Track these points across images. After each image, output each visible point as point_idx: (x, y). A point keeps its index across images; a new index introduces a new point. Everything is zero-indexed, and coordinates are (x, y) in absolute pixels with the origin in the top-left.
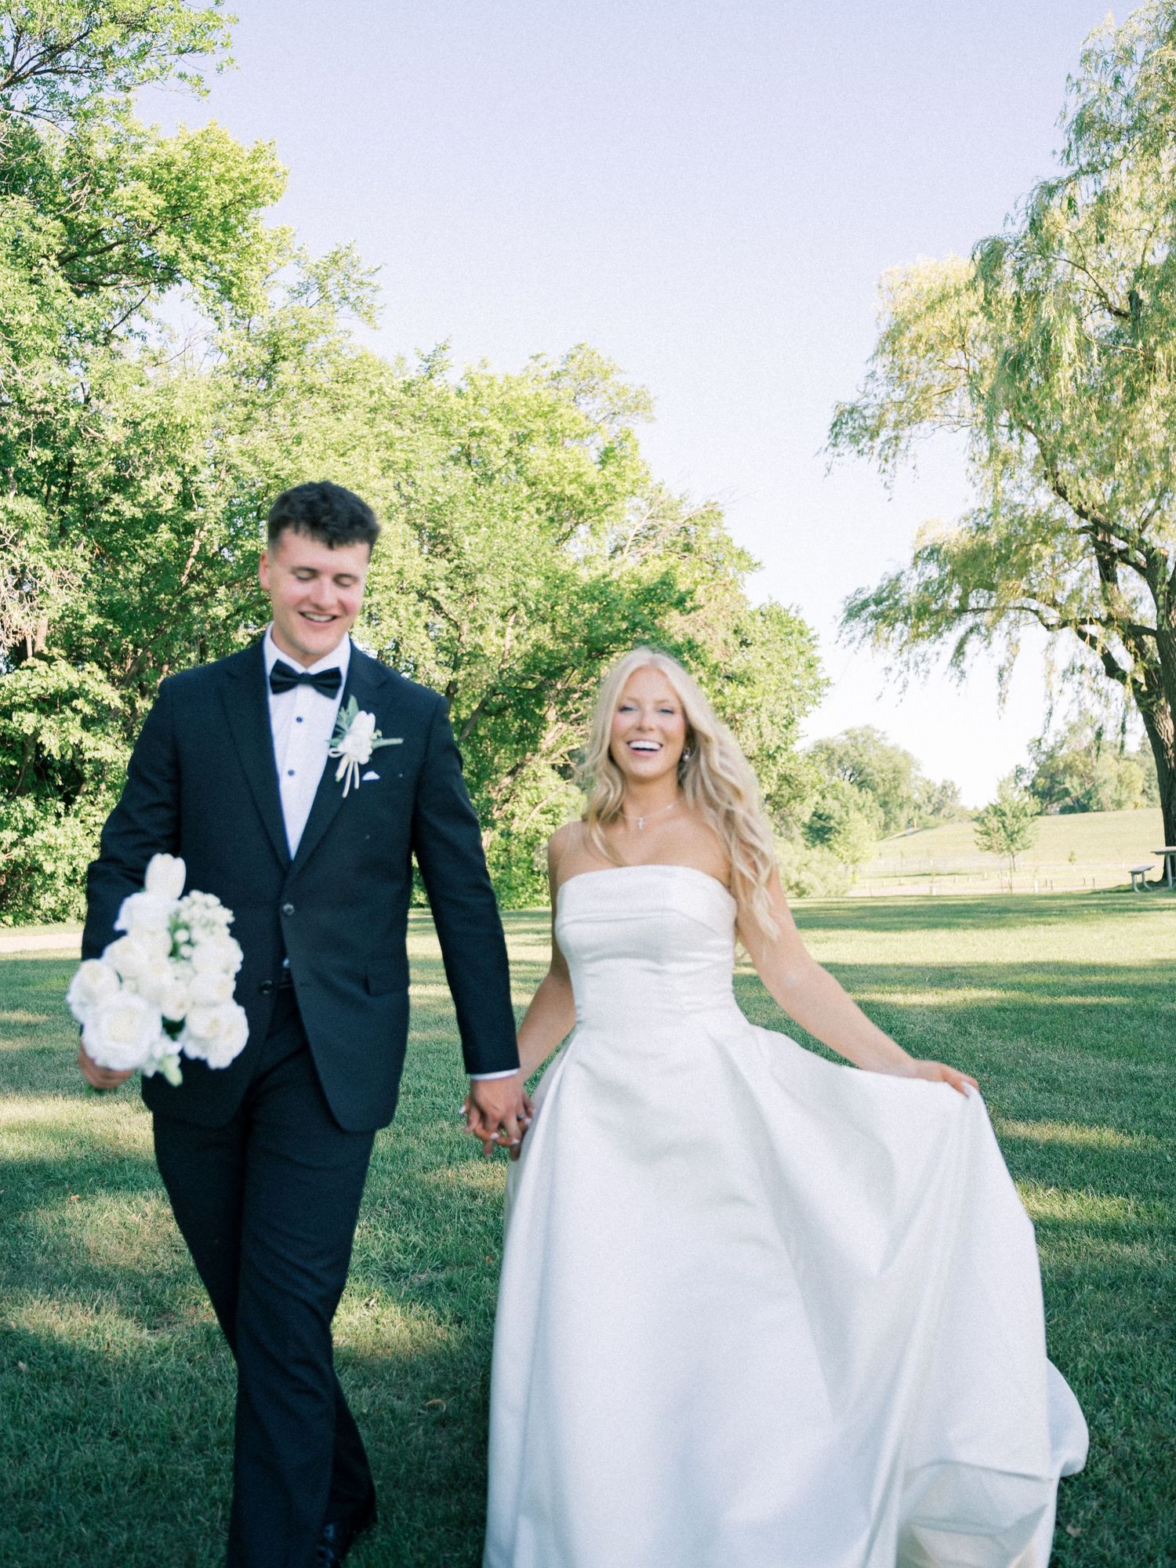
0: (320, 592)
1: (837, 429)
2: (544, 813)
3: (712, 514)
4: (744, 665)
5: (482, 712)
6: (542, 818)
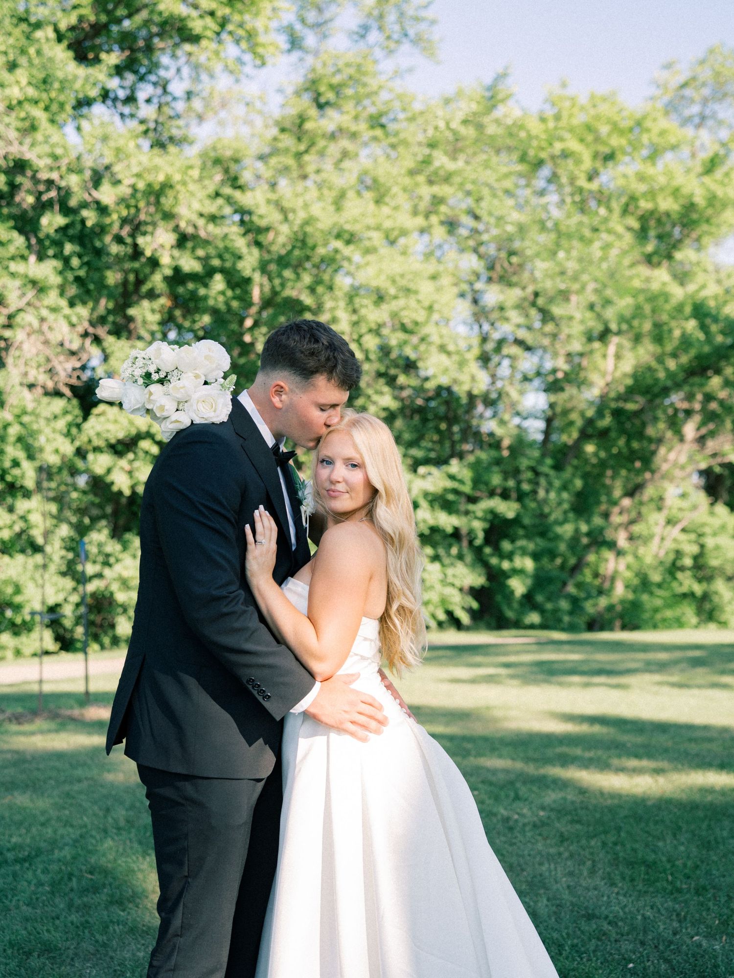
5: (584, 437)
6: (685, 537)
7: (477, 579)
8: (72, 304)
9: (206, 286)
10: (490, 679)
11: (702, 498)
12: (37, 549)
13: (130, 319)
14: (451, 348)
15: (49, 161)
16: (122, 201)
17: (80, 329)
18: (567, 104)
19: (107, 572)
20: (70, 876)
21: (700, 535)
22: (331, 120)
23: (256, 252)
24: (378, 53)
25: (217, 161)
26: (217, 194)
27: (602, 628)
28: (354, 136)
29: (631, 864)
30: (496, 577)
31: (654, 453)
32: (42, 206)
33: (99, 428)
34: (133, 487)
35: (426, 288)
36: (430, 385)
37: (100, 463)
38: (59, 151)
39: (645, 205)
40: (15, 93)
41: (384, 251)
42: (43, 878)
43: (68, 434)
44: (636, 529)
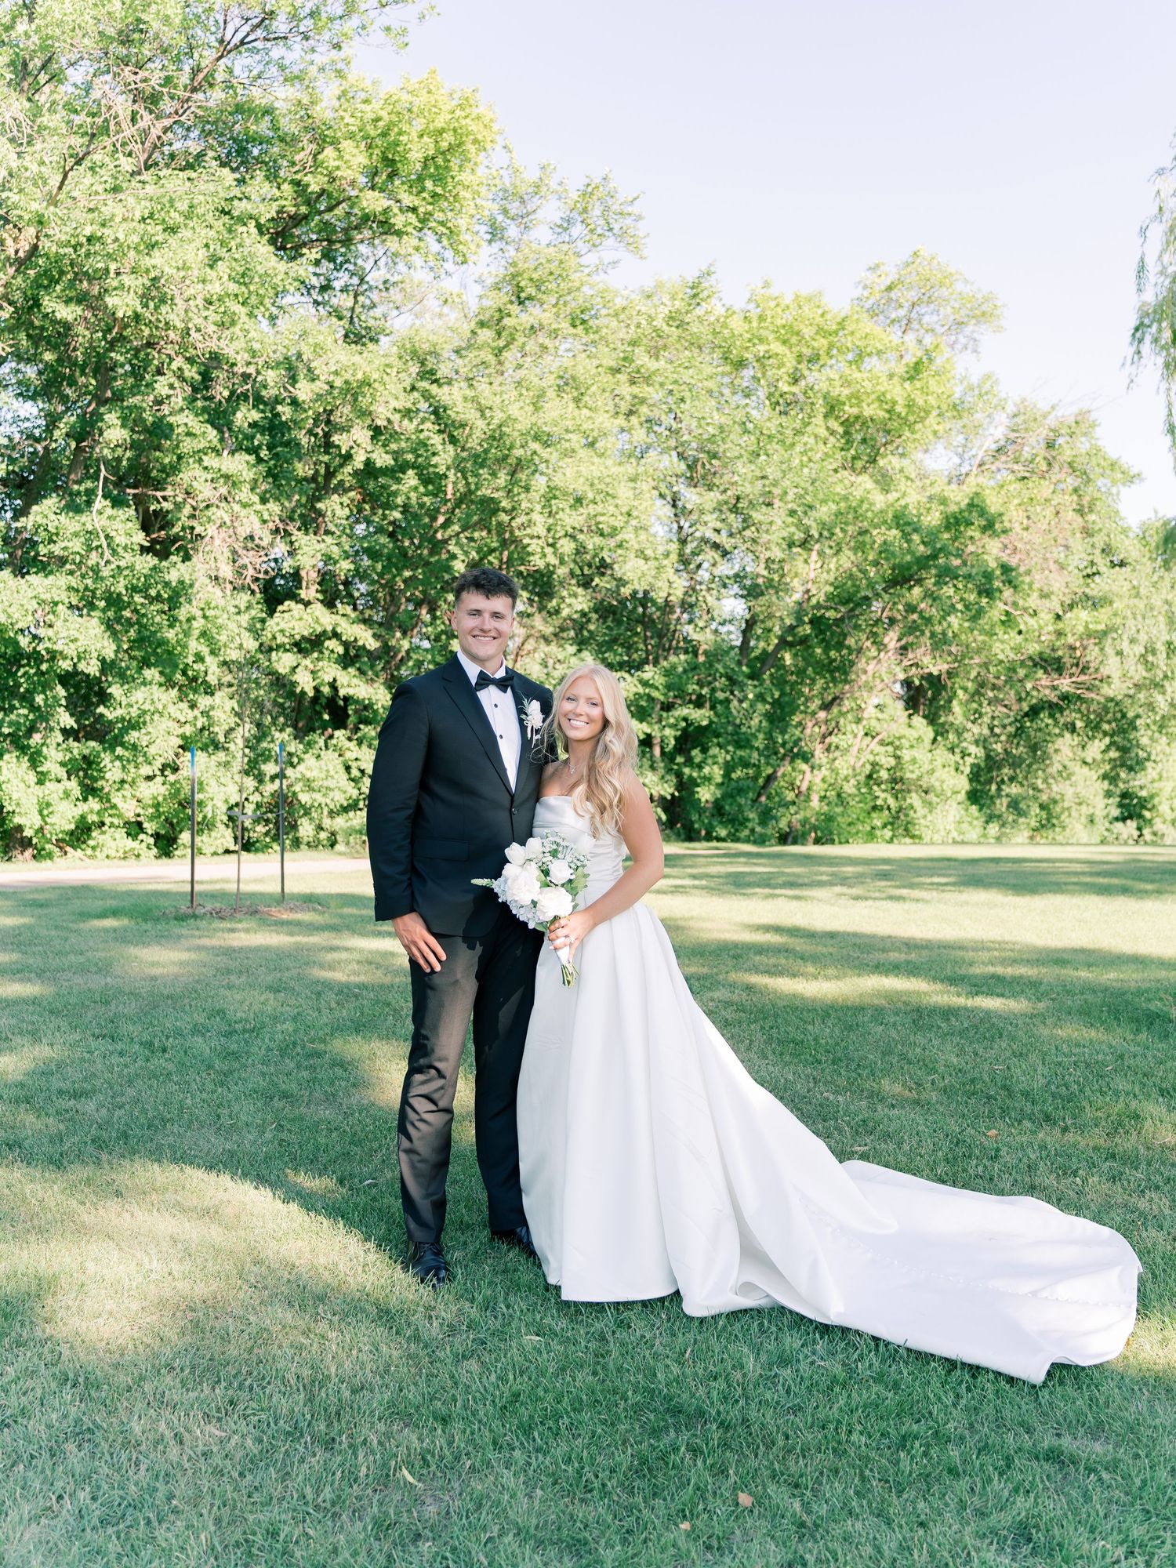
1: (1138, 335)
2: (882, 743)
3: (1081, 424)
5: (783, 643)
6: (882, 749)
7: (668, 790)
8: (264, 501)
9: (399, 481)
10: (677, 890)
11: (898, 709)
12: (217, 746)
13: (320, 514)
14: (649, 552)
15: (247, 356)
16: (319, 397)
17: (271, 525)
18: (772, 304)
19: (289, 772)
20: (295, 1044)
21: (897, 748)
22: (533, 315)
23: (450, 448)
24: (581, 246)
25: (414, 353)
26: (413, 388)
27: (795, 842)
28: (554, 334)
29: (780, 1042)
30: (686, 786)
31: (852, 664)
32: (236, 398)
33: (282, 626)
34: (316, 689)
35: (624, 492)
36: (626, 591)
37: (284, 662)
38: (257, 346)
39: (850, 410)
40: (216, 288)
41: (583, 453)
42: (271, 1045)
43: (251, 629)
44: (833, 739)
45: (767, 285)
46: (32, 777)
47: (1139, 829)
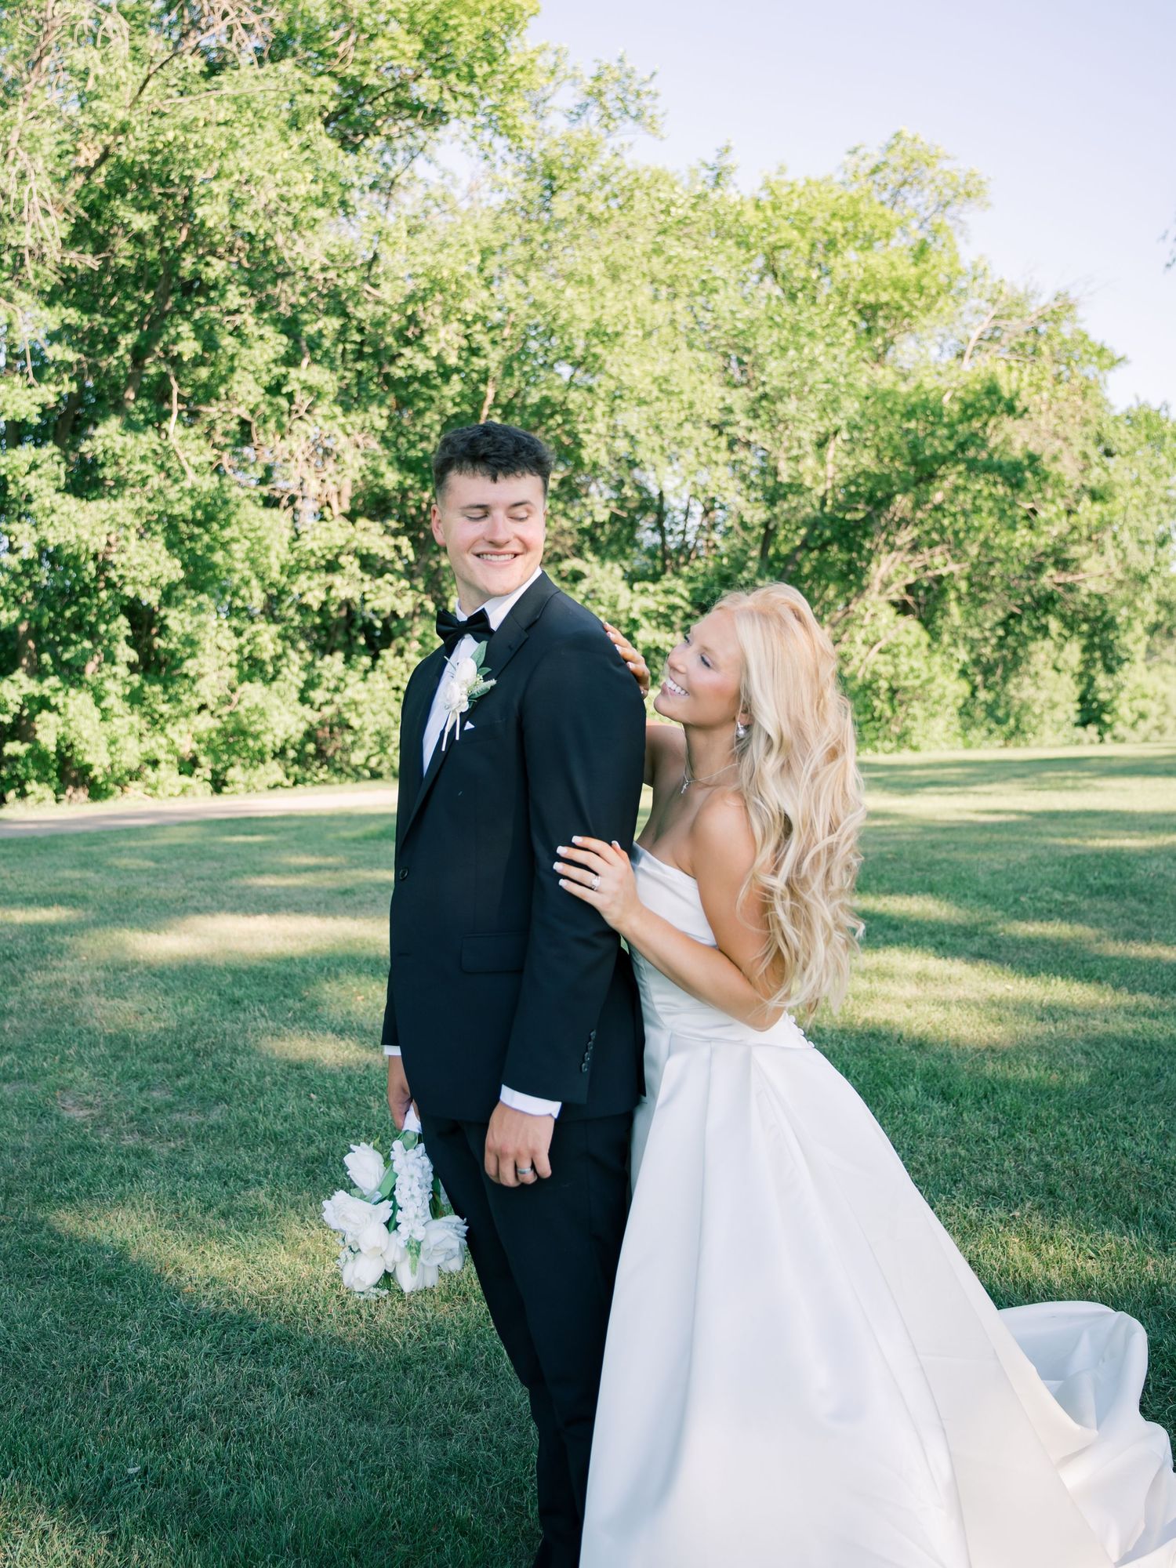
0: (494, 529)
2: (881, 652)
3: (1063, 308)
4: (1104, 478)
5: (803, 548)
6: (882, 658)
18: (785, 191)
21: (895, 656)
45: (782, 170)
46: (96, 714)
47: (1100, 733)
